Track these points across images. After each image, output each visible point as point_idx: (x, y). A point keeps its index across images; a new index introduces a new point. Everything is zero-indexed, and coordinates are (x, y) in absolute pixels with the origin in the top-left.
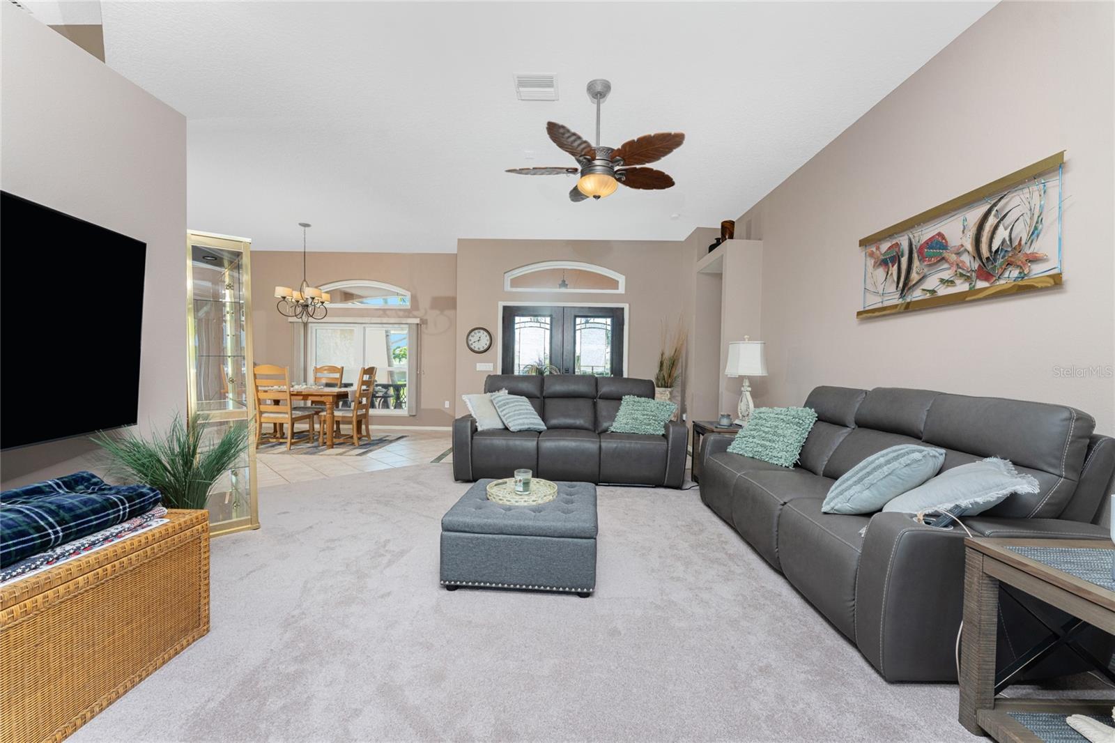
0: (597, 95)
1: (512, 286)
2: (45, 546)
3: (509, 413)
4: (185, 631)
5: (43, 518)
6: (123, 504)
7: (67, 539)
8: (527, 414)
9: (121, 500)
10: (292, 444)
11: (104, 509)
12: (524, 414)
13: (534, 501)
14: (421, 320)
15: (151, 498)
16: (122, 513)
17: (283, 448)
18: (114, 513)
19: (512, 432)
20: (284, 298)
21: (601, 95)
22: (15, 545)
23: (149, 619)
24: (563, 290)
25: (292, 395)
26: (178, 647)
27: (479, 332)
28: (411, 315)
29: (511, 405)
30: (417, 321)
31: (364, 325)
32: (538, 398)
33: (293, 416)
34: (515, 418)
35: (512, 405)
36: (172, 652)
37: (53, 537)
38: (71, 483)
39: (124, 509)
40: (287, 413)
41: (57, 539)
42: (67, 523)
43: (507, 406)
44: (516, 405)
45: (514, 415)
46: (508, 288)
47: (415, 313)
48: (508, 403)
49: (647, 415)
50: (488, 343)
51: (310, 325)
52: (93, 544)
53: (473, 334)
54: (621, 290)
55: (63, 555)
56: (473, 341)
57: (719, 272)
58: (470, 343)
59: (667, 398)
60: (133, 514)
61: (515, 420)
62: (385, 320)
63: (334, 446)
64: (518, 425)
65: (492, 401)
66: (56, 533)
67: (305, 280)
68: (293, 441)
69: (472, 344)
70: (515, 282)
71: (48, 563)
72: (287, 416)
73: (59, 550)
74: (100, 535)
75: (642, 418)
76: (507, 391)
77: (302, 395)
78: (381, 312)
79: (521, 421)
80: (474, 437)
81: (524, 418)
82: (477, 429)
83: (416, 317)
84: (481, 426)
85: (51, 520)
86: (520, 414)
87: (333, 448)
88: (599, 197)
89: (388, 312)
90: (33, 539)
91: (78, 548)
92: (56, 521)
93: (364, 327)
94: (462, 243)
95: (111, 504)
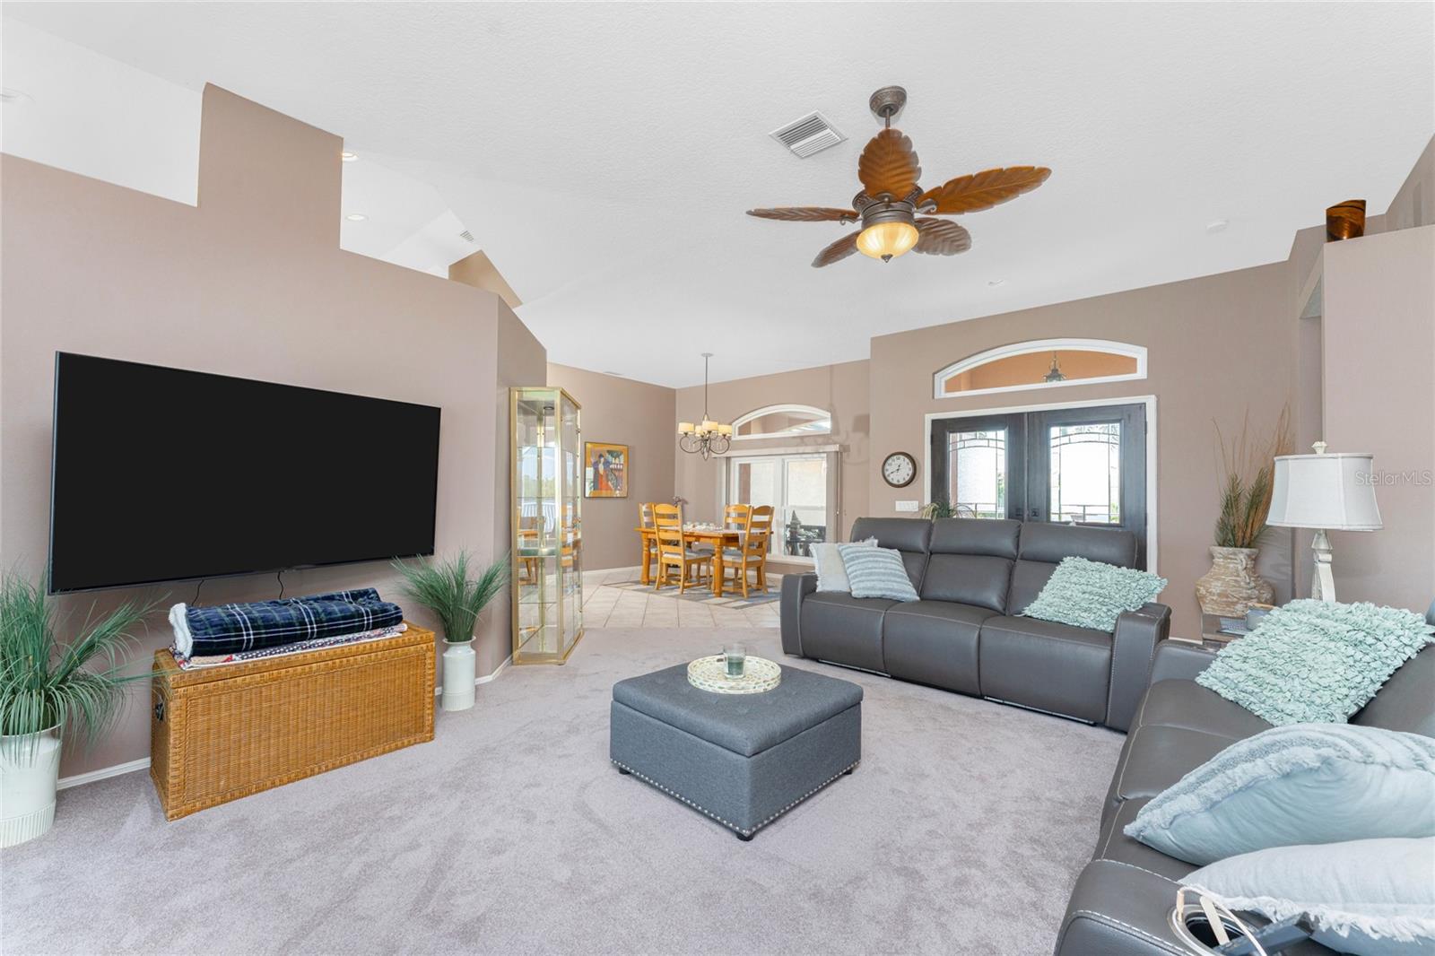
0: (885, 111)
1: (948, 390)
2: (304, 637)
3: (856, 571)
4: (408, 732)
5: (309, 616)
6: (368, 615)
7: (321, 635)
8: (884, 574)
9: (367, 612)
10: (684, 587)
11: (352, 616)
12: (878, 574)
13: (721, 688)
14: (841, 446)
15: (392, 614)
16: (366, 622)
17: (677, 592)
18: (359, 621)
19: (856, 598)
20: (686, 434)
21: (891, 110)
22: (283, 631)
23: (373, 712)
24: (1055, 384)
25: (686, 535)
26: (399, 744)
27: (899, 459)
28: (831, 441)
29: (861, 561)
30: (835, 448)
31: (783, 457)
32: (923, 553)
33: (687, 559)
34: (863, 578)
35: (864, 560)
36: (393, 745)
37: (309, 631)
38: (355, 596)
39: (368, 620)
40: (680, 554)
41: (312, 633)
42: (322, 623)
43: (856, 562)
44: (870, 561)
45: (861, 575)
46: (941, 393)
47: (836, 438)
48: (858, 558)
49: (1091, 593)
50: (911, 473)
51: (733, 459)
52: (337, 642)
53: (890, 461)
54: (1141, 373)
55: (314, 645)
56: (890, 472)
57: (1317, 315)
58: (887, 473)
59: (1240, 568)
60: (376, 626)
61: (860, 581)
62: (801, 449)
63: (723, 595)
64: (864, 588)
65: (840, 553)
66: (312, 628)
67: (706, 413)
68: (686, 584)
69: (889, 475)
70: (952, 385)
71: (303, 649)
72: (680, 557)
73: (313, 642)
74: (344, 637)
75: (1078, 596)
76: (876, 541)
77: (694, 536)
78: (799, 440)
79: (869, 584)
80: (806, 600)
81: (877, 580)
82: (815, 589)
83: (835, 443)
84: (823, 585)
85: (313, 619)
86: (871, 574)
87: (721, 596)
88: (890, 256)
89: (806, 440)
90: (296, 630)
91: (326, 643)
92: (316, 621)
93: (783, 460)
94: (876, 342)
95: (359, 614)
